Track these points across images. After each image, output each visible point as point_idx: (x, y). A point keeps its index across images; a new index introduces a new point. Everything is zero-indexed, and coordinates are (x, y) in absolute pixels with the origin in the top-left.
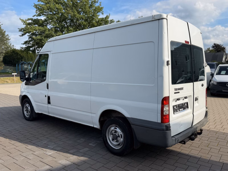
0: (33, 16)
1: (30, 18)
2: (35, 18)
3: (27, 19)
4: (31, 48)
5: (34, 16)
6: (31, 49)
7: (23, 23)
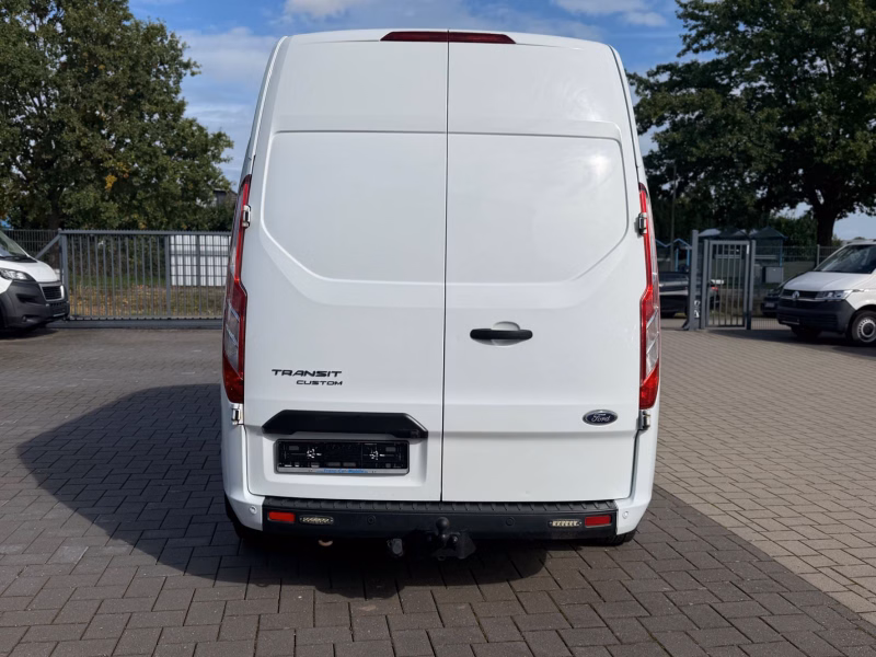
0: (679, 55)
1: (666, 63)
2: (689, 58)
3: (655, 70)
4: (666, 182)
5: (684, 52)
6: (666, 187)
7: (634, 88)
